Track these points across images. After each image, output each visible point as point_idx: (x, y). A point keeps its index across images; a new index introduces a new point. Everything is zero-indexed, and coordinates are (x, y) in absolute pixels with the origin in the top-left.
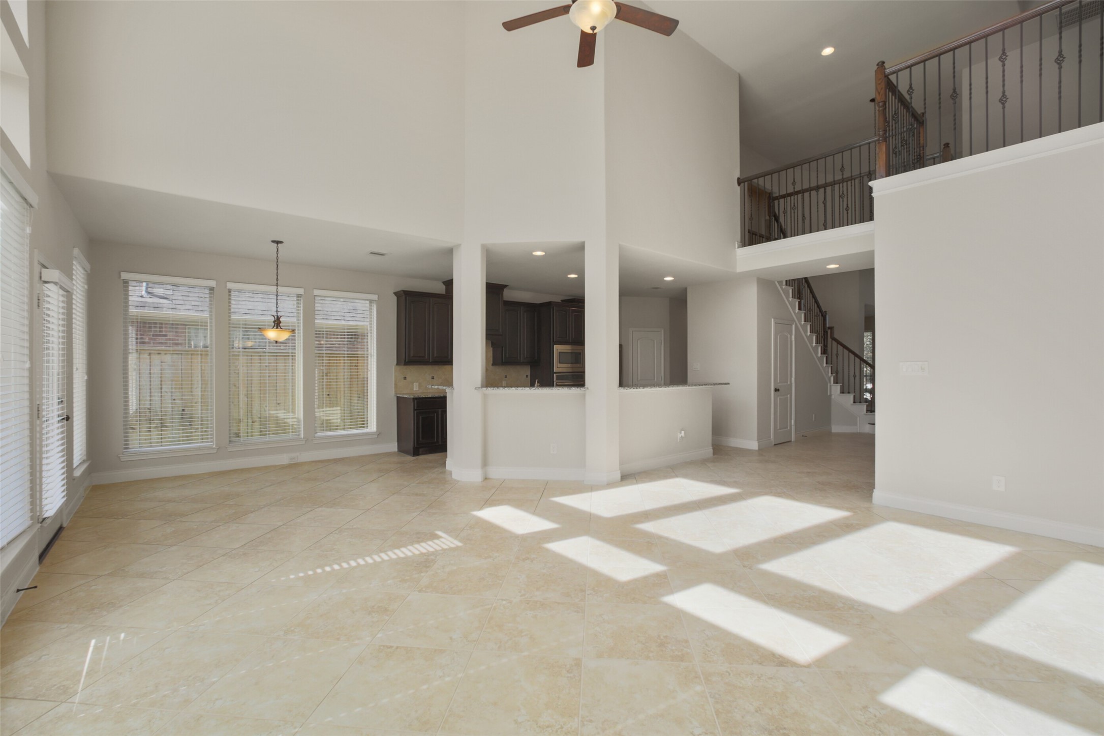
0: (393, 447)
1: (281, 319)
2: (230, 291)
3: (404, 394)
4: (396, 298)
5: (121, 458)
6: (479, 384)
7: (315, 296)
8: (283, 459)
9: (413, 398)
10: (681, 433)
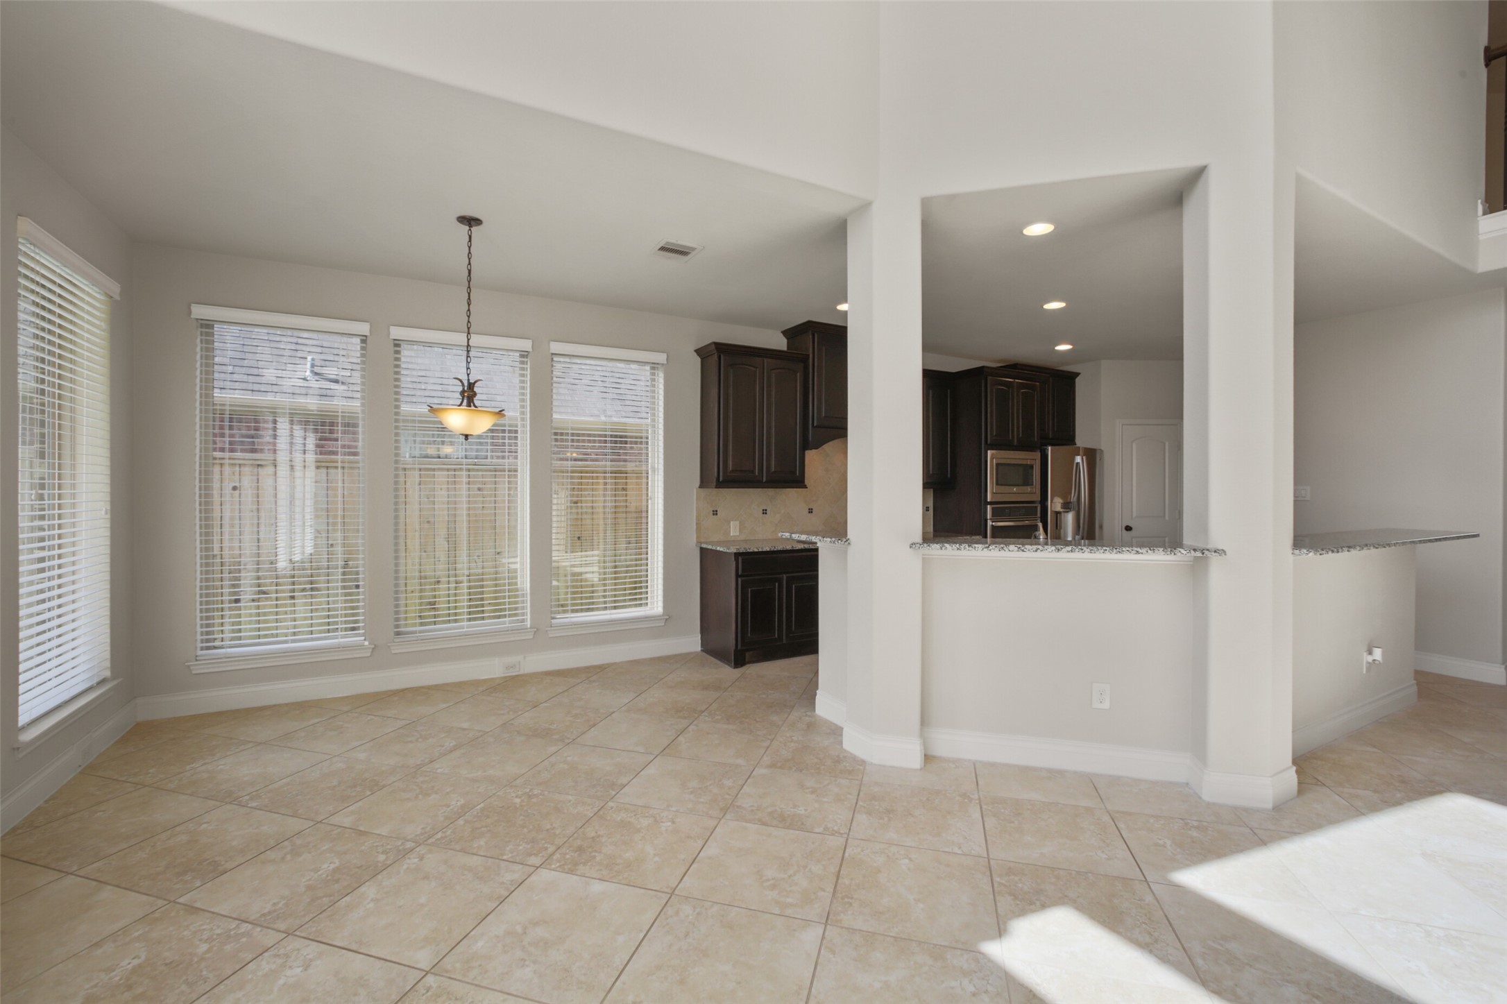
0: (693, 643)
1: (475, 389)
2: (397, 344)
3: (712, 543)
4: (699, 360)
5: (192, 668)
6: (918, 536)
7: (552, 354)
8: (493, 668)
9: (735, 553)
10: (1370, 653)
